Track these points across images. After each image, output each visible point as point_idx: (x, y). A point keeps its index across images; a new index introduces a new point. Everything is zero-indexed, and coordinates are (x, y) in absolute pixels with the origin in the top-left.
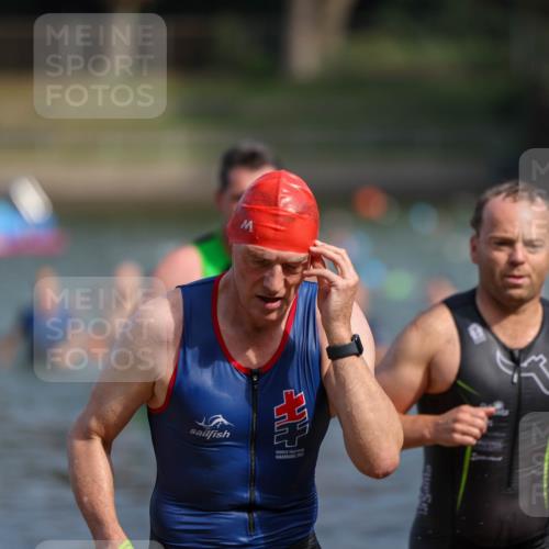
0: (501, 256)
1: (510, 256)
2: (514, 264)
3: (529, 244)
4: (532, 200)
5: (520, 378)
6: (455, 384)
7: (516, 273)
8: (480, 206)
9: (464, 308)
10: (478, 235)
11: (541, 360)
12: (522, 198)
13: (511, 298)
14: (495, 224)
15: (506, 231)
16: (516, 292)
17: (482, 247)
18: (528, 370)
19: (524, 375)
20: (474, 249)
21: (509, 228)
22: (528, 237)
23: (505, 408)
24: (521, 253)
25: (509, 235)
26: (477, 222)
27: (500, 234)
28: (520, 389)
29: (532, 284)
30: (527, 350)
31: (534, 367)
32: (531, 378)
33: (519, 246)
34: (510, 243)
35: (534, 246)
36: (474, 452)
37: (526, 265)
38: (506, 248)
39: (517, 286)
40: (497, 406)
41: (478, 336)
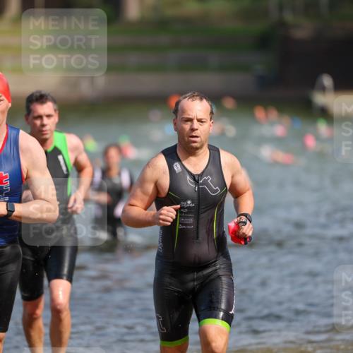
0: (187, 126)
1: (191, 126)
2: (193, 130)
3: (200, 121)
4: (201, 99)
5: (199, 188)
6: (168, 193)
7: (194, 134)
8: (177, 104)
9: (171, 155)
10: (176, 117)
11: (209, 179)
12: (196, 99)
13: (192, 148)
14: (184, 111)
15: (189, 115)
16: (194, 145)
17: (179, 123)
18: (202, 184)
19: (201, 186)
20: (175, 124)
21: (191, 113)
22: (199, 117)
23: (192, 203)
24: (196, 124)
25: (190, 117)
27: (186, 116)
28: (199, 194)
29: (201, 141)
30: (202, 175)
31: (205, 183)
32: (204, 188)
33: (195, 121)
34: (191, 120)
35: (202, 122)
36: (180, 223)
37: (198, 131)
38: (189, 123)
39: (195, 142)
40: (189, 202)
41: (178, 169)
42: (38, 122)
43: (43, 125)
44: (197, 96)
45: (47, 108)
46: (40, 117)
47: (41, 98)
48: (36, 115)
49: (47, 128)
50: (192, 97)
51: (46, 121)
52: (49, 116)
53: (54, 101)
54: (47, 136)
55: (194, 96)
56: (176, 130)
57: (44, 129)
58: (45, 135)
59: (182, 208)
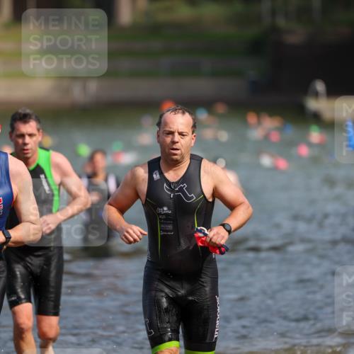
0: (168, 139)
1: (172, 139)
2: (174, 143)
3: (181, 134)
4: (183, 113)
5: (174, 195)
7: (174, 147)
10: (160, 130)
11: (184, 186)
12: (178, 112)
13: (173, 160)
14: (166, 124)
15: (170, 128)
16: (175, 157)
17: (161, 134)
18: (177, 191)
19: (176, 194)
20: (158, 136)
21: (172, 126)
22: (180, 131)
23: (169, 210)
24: (177, 137)
25: (172, 130)
26: (159, 124)
27: (168, 129)
28: (174, 200)
29: (182, 154)
30: (178, 183)
31: (181, 190)
32: (180, 195)
33: (176, 134)
34: (172, 133)
35: (183, 135)
36: (161, 230)
37: (179, 144)
38: (171, 136)
39: (176, 155)
40: (165, 209)
41: (156, 176)
42: (20, 141)
43: (25, 144)
44: (179, 109)
45: (30, 127)
46: (23, 136)
47: (24, 118)
48: (18, 133)
49: (29, 147)
51: (28, 139)
52: (31, 135)
53: (38, 120)
54: (29, 155)
55: (176, 110)
56: (159, 142)
57: (26, 148)
58: (27, 153)
59: (160, 214)
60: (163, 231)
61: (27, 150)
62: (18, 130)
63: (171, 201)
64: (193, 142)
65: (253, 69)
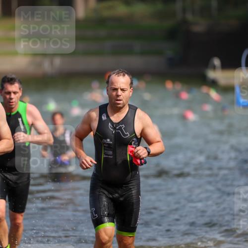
0: (114, 93)
1: (117, 93)
2: (118, 96)
3: (122, 90)
4: (124, 75)
5: (115, 132)
7: (118, 99)
8: (109, 77)
10: (108, 86)
11: (122, 126)
12: (120, 75)
13: (117, 107)
14: (112, 83)
18: (118, 129)
19: (117, 131)
21: (116, 85)
22: (122, 88)
23: (111, 141)
24: (120, 92)
25: (116, 87)
27: (113, 86)
28: (115, 135)
29: (123, 103)
30: (119, 123)
31: (120, 129)
32: (119, 132)
33: (119, 90)
34: (116, 89)
35: (124, 91)
36: (104, 154)
38: (115, 91)
39: (119, 104)
40: (108, 140)
41: (104, 118)
42: (8, 96)
43: (11, 99)
44: (121, 73)
45: (15, 87)
46: (9, 93)
47: (11, 81)
48: (6, 91)
49: (14, 100)
50: (118, 73)
51: (13, 96)
52: (15, 93)
53: (20, 83)
54: (13, 106)
55: (119, 73)
56: (108, 94)
57: (11, 101)
58: (12, 105)
59: (105, 143)
60: (106, 155)
61: (12, 102)
62: (6, 89)
63: (113, 136)
64: (131, 93)
65: (170, 50)
